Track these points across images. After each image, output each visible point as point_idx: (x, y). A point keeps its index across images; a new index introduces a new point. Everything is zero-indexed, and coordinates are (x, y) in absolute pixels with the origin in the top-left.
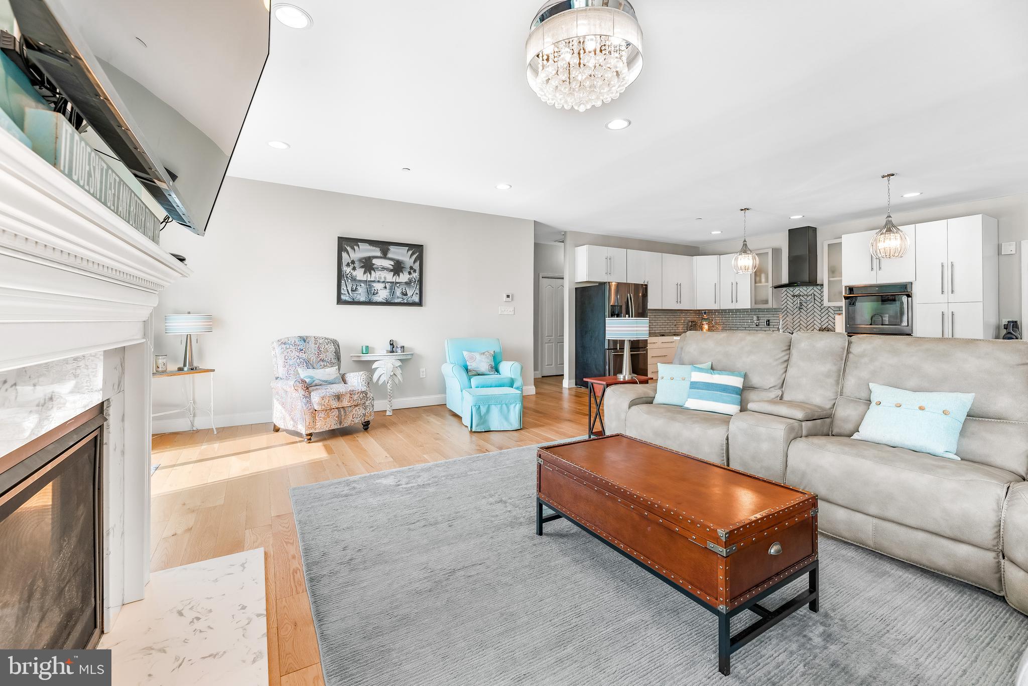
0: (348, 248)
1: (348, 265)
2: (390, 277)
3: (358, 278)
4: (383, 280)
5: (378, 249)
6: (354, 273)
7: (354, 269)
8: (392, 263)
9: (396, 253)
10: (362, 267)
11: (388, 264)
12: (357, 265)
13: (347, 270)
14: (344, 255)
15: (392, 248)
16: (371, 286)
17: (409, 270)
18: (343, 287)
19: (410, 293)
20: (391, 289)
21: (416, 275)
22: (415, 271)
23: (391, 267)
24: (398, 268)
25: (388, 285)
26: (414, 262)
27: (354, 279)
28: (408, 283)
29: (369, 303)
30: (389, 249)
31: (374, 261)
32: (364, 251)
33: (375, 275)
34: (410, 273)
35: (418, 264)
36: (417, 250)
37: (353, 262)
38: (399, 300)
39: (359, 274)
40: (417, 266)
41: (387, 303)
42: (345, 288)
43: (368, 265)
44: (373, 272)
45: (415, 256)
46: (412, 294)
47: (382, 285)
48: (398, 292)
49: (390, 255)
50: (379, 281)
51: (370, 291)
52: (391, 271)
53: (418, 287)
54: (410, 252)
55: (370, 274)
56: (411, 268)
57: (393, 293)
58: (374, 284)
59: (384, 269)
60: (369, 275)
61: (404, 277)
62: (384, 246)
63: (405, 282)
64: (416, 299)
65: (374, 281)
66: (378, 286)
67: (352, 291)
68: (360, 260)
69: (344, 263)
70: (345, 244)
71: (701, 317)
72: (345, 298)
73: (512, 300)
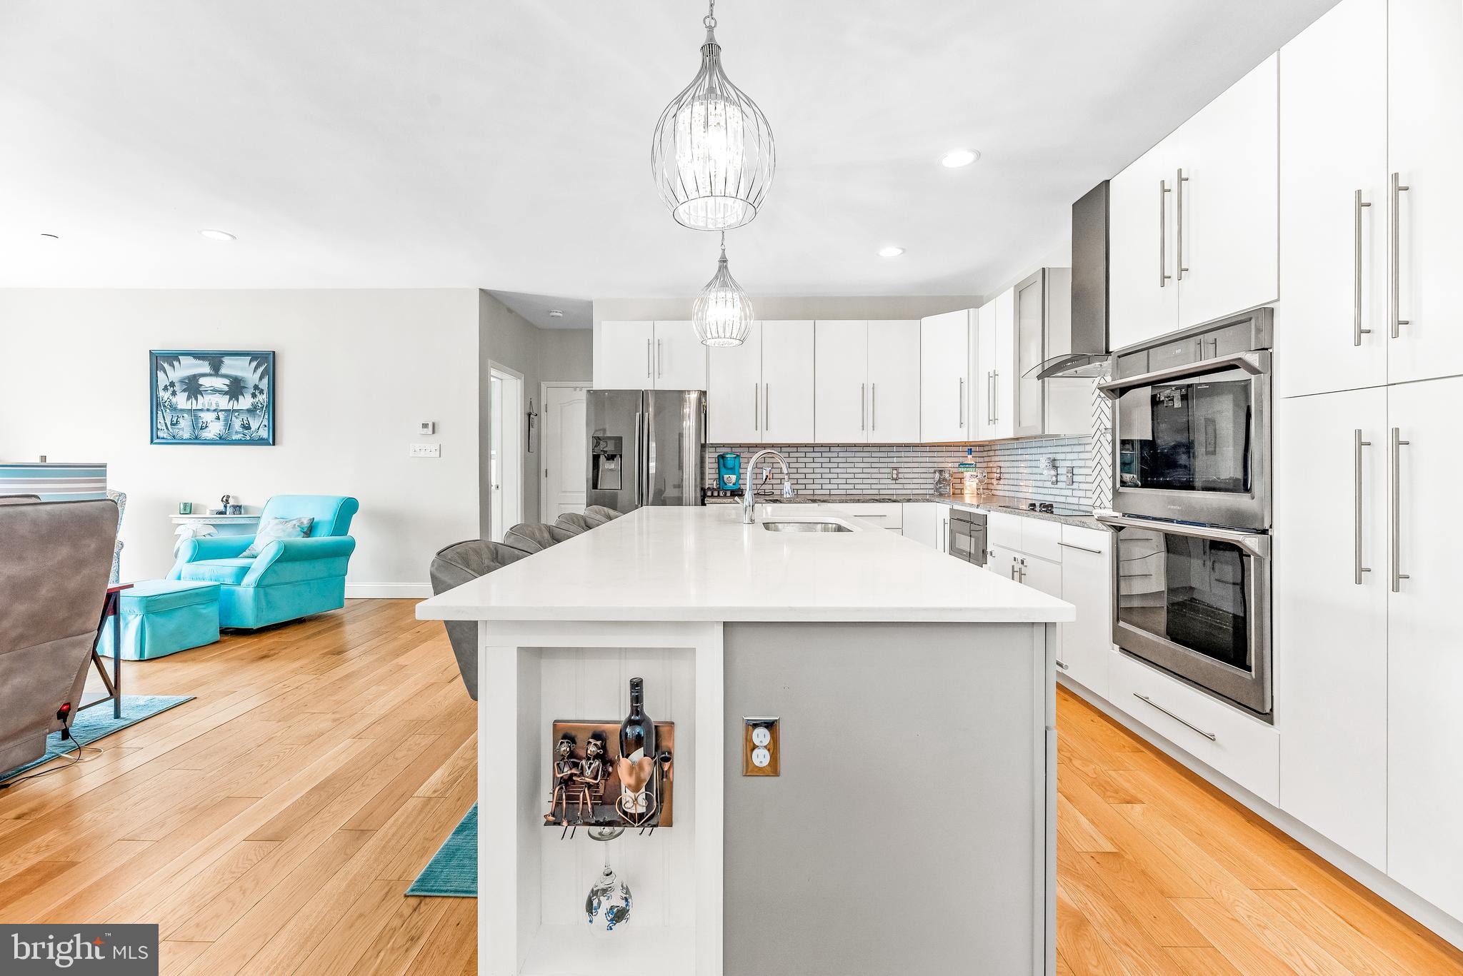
0: (166, 365)
1: (166, 388)
2: (224, 402)
3: (179, 407)
4: (214, 407)
5: (207, 363)
6: (174, 400)
7: (174, 393)
8: (227, 382)
9: (232, 367)
10: (184, 391)
11: (221, 383)
12: (177, 388)
13: (164, 395)
14: (161, 374)
15: (227, 360)
16: (197, 418)
17: (252, 391)
18: (160, 419)
19: (254, 425)
20: (226, 420)
21: (263, 398)
22: (261, 392)
23: (226, 388)
24: (236, 389)
25: (222, 415)
26: (261, 379)
27: (174, 408)
28: (252, 411)
29: (196, 440)
30: (222, 362)
31: (202, 381)
32: (188, 367)
33: (203, 401)
34: (254, 396)
35: (265, 380)
36: (267, 361)
37: (172, 384)
38: (239, 437)
39: (181, 401)
40: (264, 384)
41: (222, 440)
42: (162, 422)
43: (192, 387)
44: (199, 396)
45: (261, 369)
46: (259, 425)
47: (214, 415)
48: (237, 424)
49: (223, 371)
50: (208, 410)
51: (198, 426)
52: (226, 393)
53: (266, 417)
54: (254, 364)
55: (197, 399)
56: (256, 387)
57: (229, 426)
58: (201, 414)
59: (215, 391)
60: (194, 402)
61: (245, 402)
62: (215, 360)
63: (247, 410)
64: (264, 433)
65: (201, 410)
66: (208, 417)
67: (172, 424)
68: (182, 381)
69: (161, 387)
70: (159, 360)
71: (961, 460)
72: (160, 434)
73: (434, 432)
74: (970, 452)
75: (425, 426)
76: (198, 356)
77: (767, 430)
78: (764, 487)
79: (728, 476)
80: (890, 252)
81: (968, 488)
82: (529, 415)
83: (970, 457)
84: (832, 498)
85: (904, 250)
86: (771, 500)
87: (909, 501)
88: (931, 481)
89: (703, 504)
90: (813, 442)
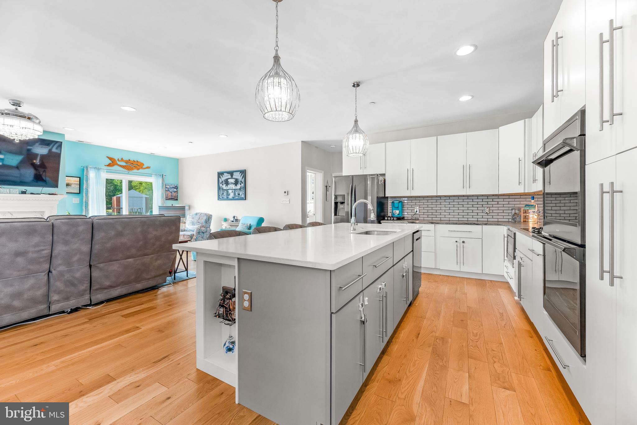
0: (221, 176)
2: (233, 187)
3: (224, 189)
5: (230, 175)
7: (223, 185)
8: (234, 180)
9: (236, 175)
10: (225, 184)
12: (223, 183)
13: (221, 185)
14: (220, 179)
16: (228, 192)
17: (240, 182)
18: (220, 193)
20: (234, 192)
21: (243, 185)
22: (242, 183)
23: (234, 182)
24: (236, 183)
25: (233, 191)
27: (223, 189)
28: (240, 189)
29: (228, 199)
30: (233, 174)
31: (229, 180)
32: (226, 176)
34: (241, 184)
35: (243, 179)
36: (244, 173)
38: (237, 198)
39: (224, 187)
40: (243, 181)
41: (233, 199)
43: (227, 182)
45: (242, 175)
46: (242, 194)
47: (231, 191)
48: (237, 194)
49: (234, 177)
50: (230, 189)
51: (228, 194)
52: (234, 184)
53: (244, 191)
54: (241, 174)
55: (228, 186)
56: (241, 181)
57: (235, 194)
58: (229, 191)
59: (232, 183)
61: (239, 186)
62: (231, 173)
63: (239, 189)
67: (222, 194)
68: (224, 181)
69: (220, 183)
70: (220, 174)
71: (527, 203)
72: (220, 197)
73: (288, 195)
74: (533, 198)
75: (285, 192)
76: (228, 173)
77: (413, 190)
78: (415, 216)
79: (395, 211)
80: (465, 98)
81: (531, 218)
82: (326, 186)
83: (533, 201)
84: (442, 222)
85: (473, 97)
86: (411, 222)
87: (486, 224)
88: (510, 214)
89: (380, 223)
90: (436, 195)
